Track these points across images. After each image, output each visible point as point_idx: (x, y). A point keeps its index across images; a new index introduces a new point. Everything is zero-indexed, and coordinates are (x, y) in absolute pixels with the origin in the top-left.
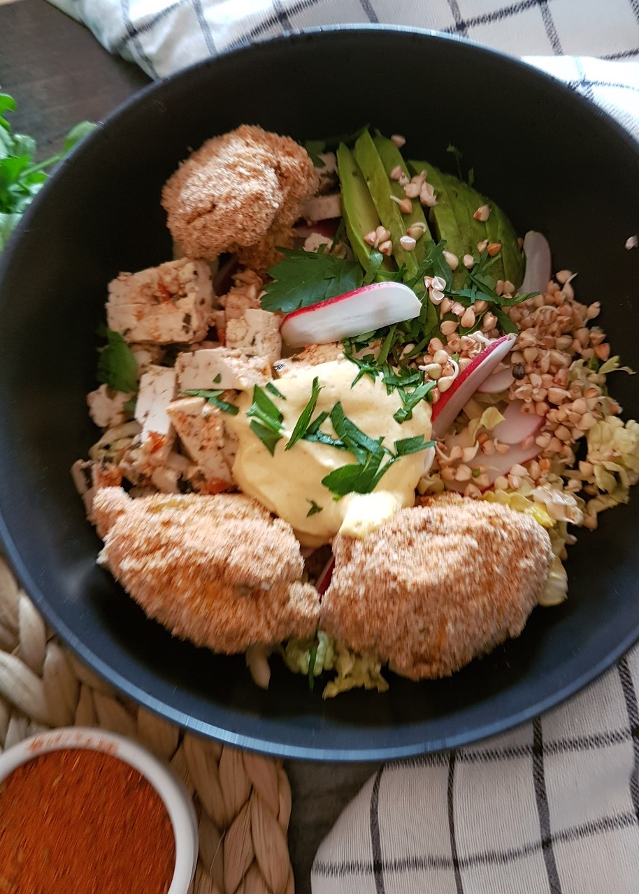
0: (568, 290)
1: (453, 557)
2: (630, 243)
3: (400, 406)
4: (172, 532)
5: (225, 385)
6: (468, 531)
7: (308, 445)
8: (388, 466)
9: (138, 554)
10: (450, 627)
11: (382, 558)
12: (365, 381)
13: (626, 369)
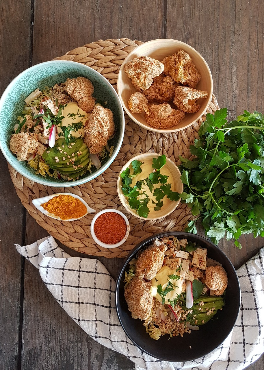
0: (187, 332)
1: (143, 306)
2: (190, 347)
3: (171, 300)
4: (157, 261)
5: (181, 271)
6: (147, 310)
7: (168, 283)
8: (161, 296)
9: (155, 255)
10: (132, 301)
11: (145, 294)
12: (177, 295)
13: (170, 338)
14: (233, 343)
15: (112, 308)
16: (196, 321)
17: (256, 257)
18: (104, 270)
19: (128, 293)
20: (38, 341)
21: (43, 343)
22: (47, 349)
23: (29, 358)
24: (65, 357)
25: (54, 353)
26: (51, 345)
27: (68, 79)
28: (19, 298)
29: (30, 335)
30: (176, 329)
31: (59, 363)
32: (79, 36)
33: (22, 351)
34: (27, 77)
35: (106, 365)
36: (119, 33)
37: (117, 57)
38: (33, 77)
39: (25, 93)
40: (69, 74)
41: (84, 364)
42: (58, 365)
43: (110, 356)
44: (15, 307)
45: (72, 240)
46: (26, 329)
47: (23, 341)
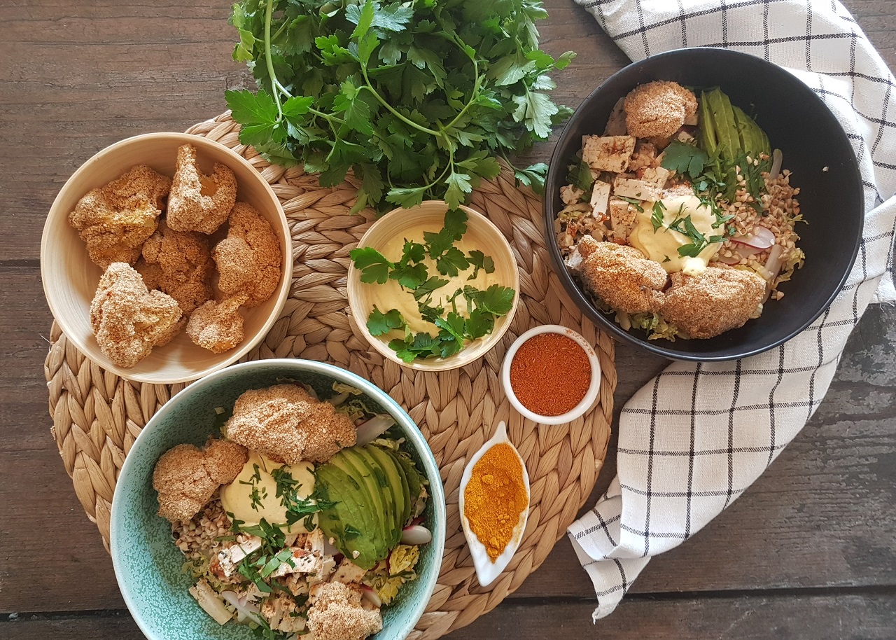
0: (787, 178)
1: (734, 291)
2: (825, 169)
3: (715, 221)
4: (621, 259)
5: (641, 198)
6: (741, 281)
7: (673, 232)
8: (705, 246)
9: (605, 266)
10: (722, 319)
11: (704, 286)
12: (702, 207)
13: (805, 221)
14: (808, 66)
15: (739, 367)
16: (761, 156)
17: (596, 12)
18: (647, 391)
19: (701, 329)
20: (826, 548)
21: (832, 533)
22: (846, 522)
23: (869, 566)
24: (861, 476)
25: (854, 504)
26: (834, 514)
27: (160, 513)
28: (725, 600)
29: (814, 567)
30: (781, 207)
31: (877, 490)
32: (45, 489)
33: (854, 585)
34: (159, 622)
35: (876, 375)
36: (33, 383)
37: (96, 387)
38: (158, 607)
39: (204, 623)
40: (146, 513)
41: (876, 428)
42: (881, 495)
43: (853, 365)
44: (748, 609)
45: (576, 476)
46: (800, 578)
47: (829, 584)
